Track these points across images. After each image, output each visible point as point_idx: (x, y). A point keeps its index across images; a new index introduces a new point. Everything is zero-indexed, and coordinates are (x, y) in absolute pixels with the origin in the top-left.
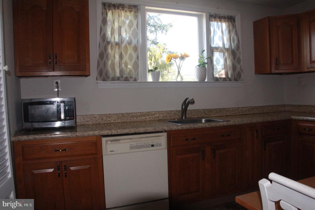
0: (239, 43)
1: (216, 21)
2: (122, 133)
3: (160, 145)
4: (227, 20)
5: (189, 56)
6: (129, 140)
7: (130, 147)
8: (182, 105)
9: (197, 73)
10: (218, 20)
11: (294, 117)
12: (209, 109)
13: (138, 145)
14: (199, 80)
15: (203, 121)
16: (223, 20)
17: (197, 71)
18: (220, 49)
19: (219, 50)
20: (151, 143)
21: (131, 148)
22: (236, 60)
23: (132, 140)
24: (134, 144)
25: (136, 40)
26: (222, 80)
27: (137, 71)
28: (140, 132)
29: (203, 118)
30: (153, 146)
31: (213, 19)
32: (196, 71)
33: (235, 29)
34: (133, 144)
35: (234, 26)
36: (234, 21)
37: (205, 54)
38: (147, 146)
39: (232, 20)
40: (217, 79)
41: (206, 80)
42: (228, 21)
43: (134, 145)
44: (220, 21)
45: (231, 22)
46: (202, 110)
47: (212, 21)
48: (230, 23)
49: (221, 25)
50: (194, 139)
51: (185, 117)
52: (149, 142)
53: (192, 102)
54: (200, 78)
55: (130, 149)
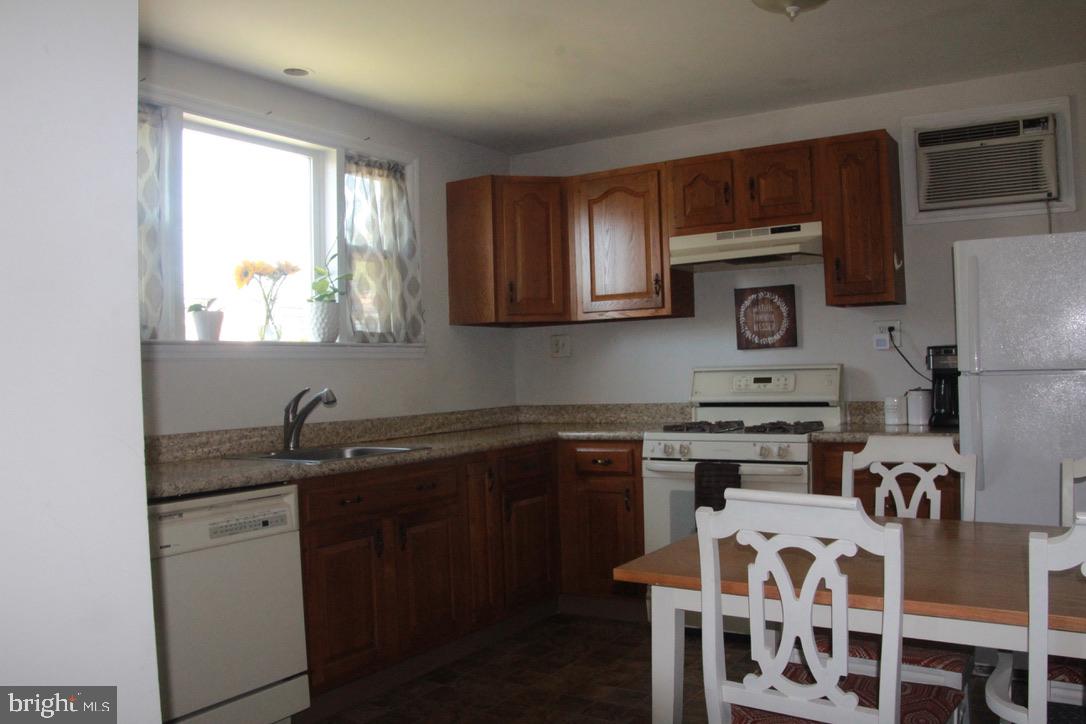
0: (415, 236)
1: (360, 174)
2: (189, 492)
3: (282, 520)
4: (386, 173)
5: (298, 270)
6: (206, 513)
7: (210, 529)
8: (287, 411)
9: (317, 319)
10: (364, 170)
11: (564, 434)
12: (344, 422)
13: (231, 523)
14: (323, 339)
15: (348, 453)
16: (376, 171)
17: (316, 313)
18: (369, 253)
19: (366, 256)
20: (261, 517)
21: (215, 533)
22: (406, 283)
23: (213, 511)
24: (221, 520)
25: (156, 212)
26: (375, 340)
27: (159, 309)
28: (234, 485)
29: (348, 445)
30: (265, 523)
31: (354, 167)
32: (314, 312)
33: (405, 201)
34: (218, 523)
35: (402, 191)
36: (402, 176)
37: (334, 266)
38: (252, 526)
39: (398, 175)
40: (364, 338)
41: (337, 341)
42: (388, 176)
43: (220, 525)
44: (370, 174)
45: (396, 180)
46: (330, 424)
47: (350, 172)
48: (393, 182)
49: (372, 183)
50: (359, 500)
51: (297, 446)
52: (256, 514)
53: (331, 399)
54: (324, 334)
55: (212, 537)
